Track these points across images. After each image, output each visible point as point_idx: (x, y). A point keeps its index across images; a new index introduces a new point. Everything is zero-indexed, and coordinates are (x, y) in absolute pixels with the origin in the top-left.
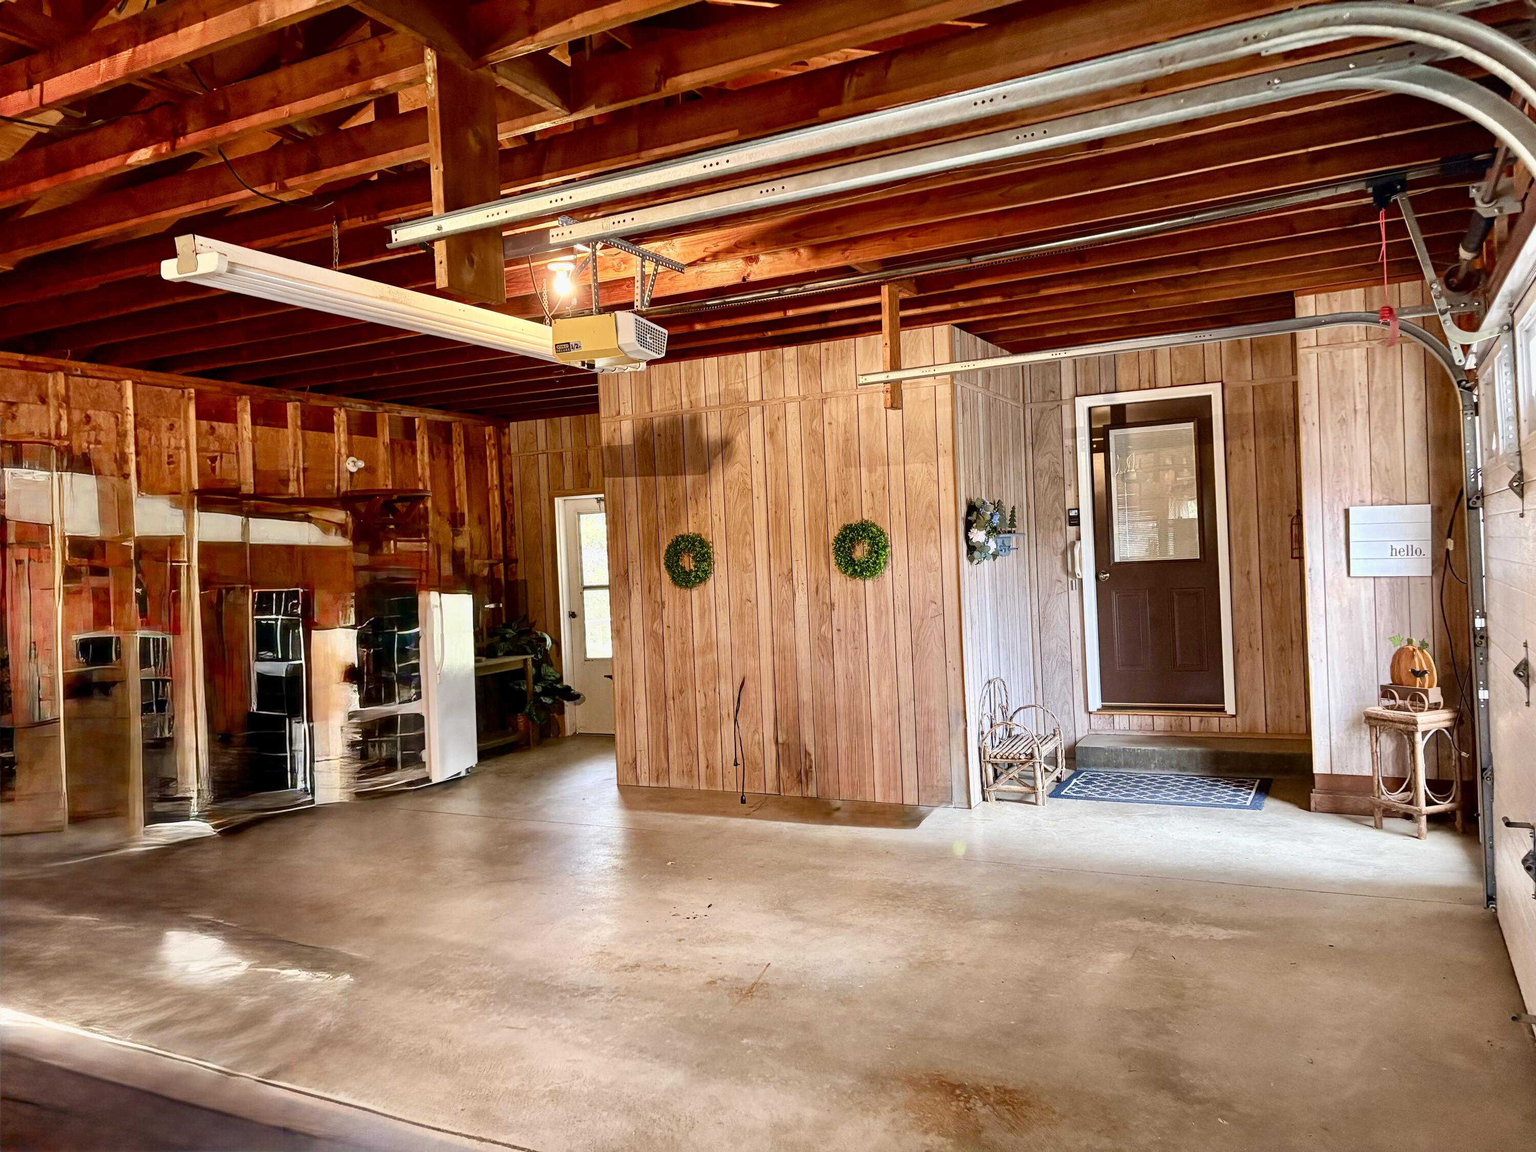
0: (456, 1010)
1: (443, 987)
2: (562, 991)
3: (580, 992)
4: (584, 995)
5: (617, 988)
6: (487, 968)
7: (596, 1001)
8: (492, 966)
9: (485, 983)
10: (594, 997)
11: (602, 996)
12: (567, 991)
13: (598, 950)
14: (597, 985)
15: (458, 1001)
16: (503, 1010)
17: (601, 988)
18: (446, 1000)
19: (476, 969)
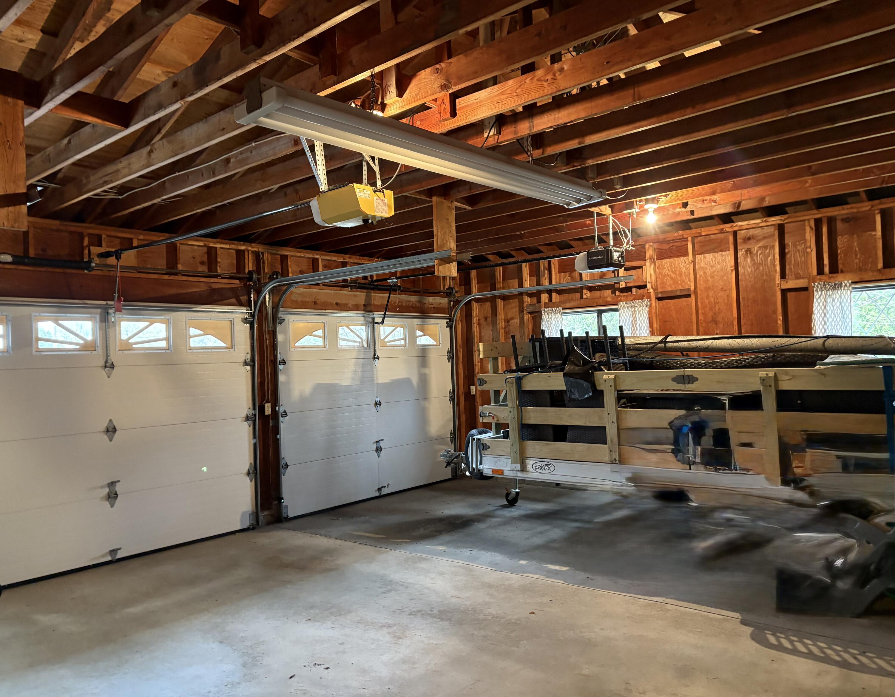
0: (489, 608)
1: (501, 622)
2: (430, 614)
3: (421, 613)
4: (420, 611)
5: (400, 614)
6: (476, 633)
7: (414, 608)
8: (473, 635)
9: (476, 622)
10: (415, 610)
11: (410, 610)
12: (428, 614)
13: (401, 640)
14: (412, 616)
15: (489, 613)
16: (464, 606)
17: (409, 615)
18: (496, 614)
19: (483, 633)
